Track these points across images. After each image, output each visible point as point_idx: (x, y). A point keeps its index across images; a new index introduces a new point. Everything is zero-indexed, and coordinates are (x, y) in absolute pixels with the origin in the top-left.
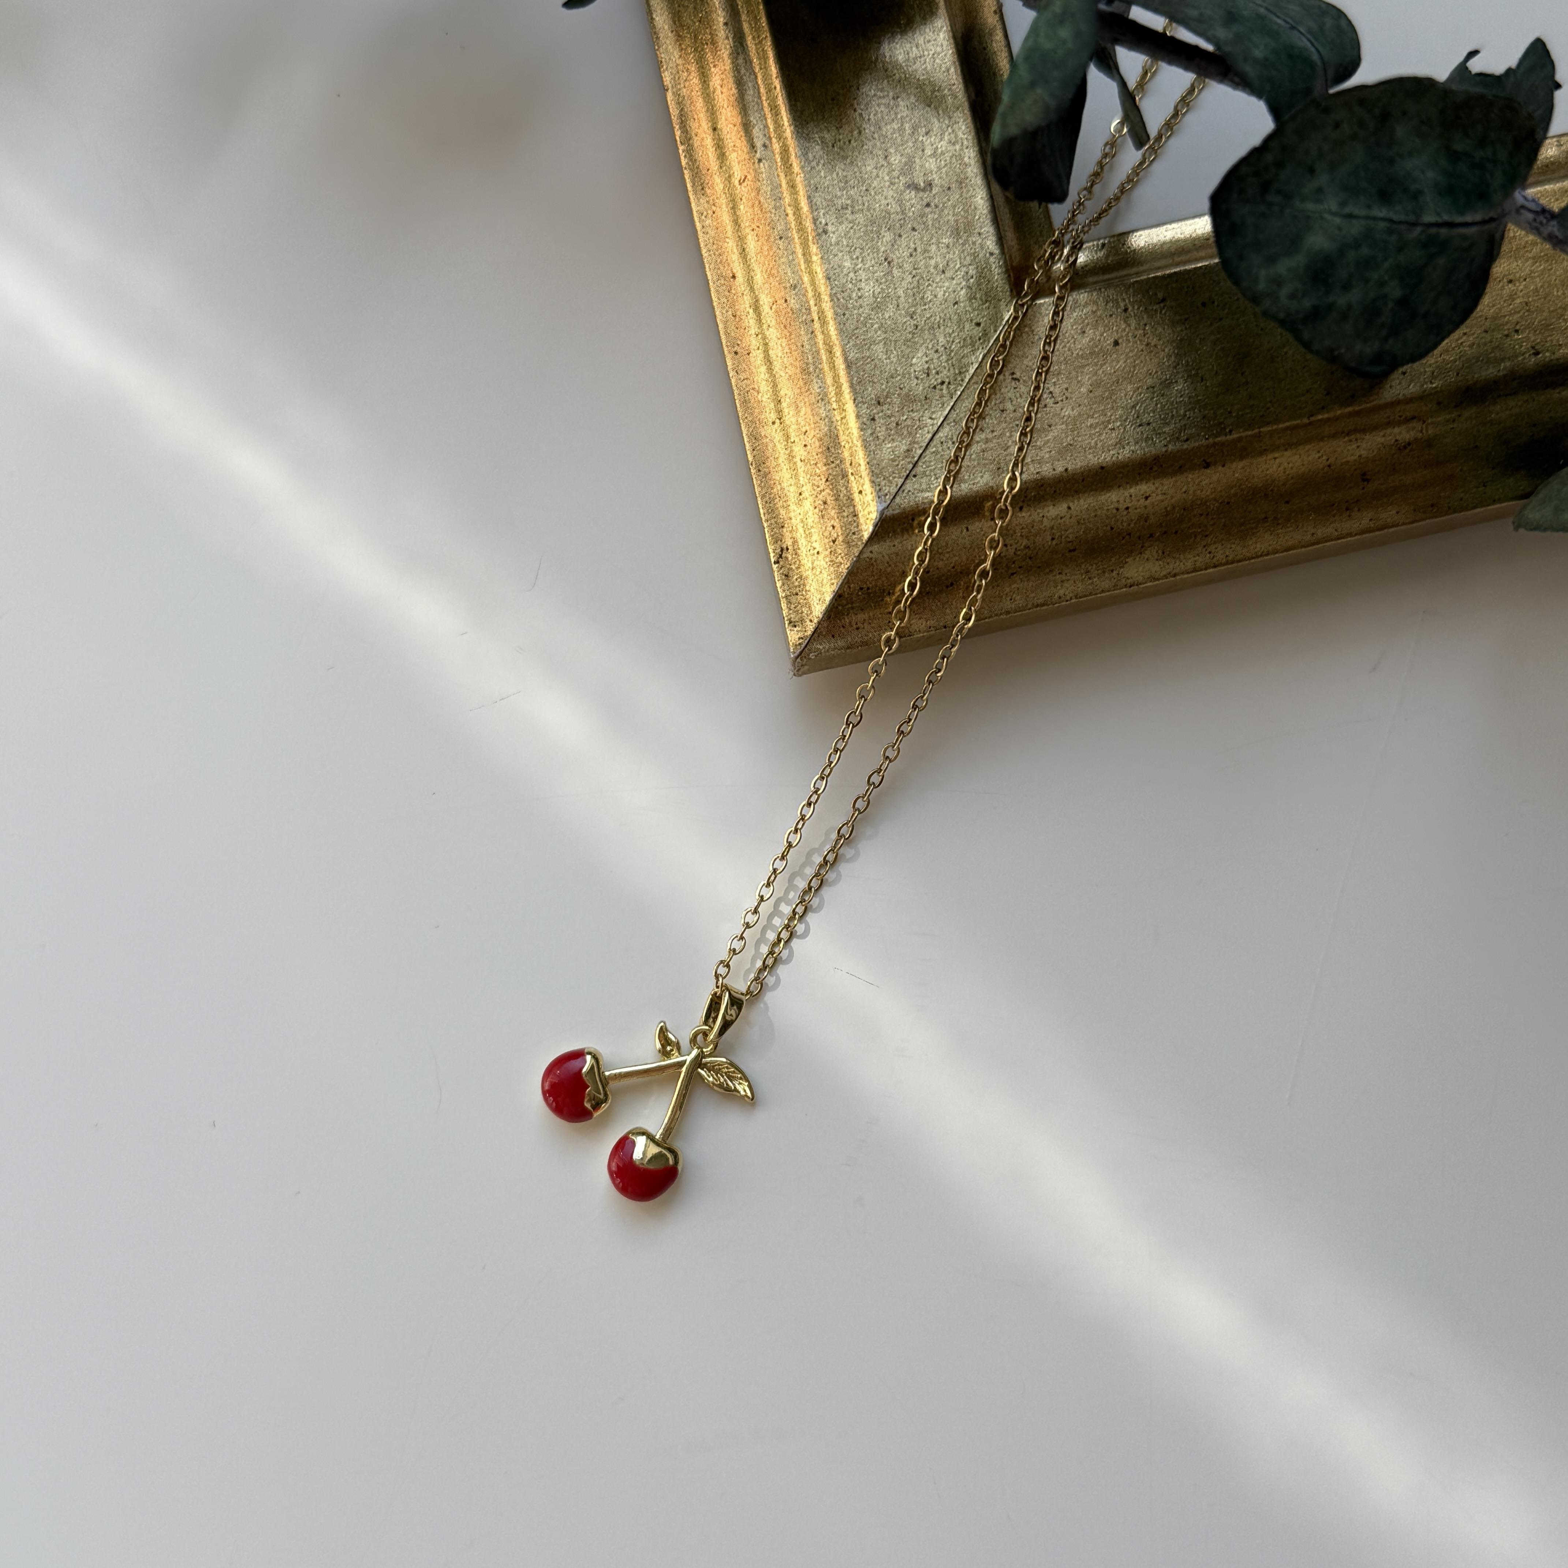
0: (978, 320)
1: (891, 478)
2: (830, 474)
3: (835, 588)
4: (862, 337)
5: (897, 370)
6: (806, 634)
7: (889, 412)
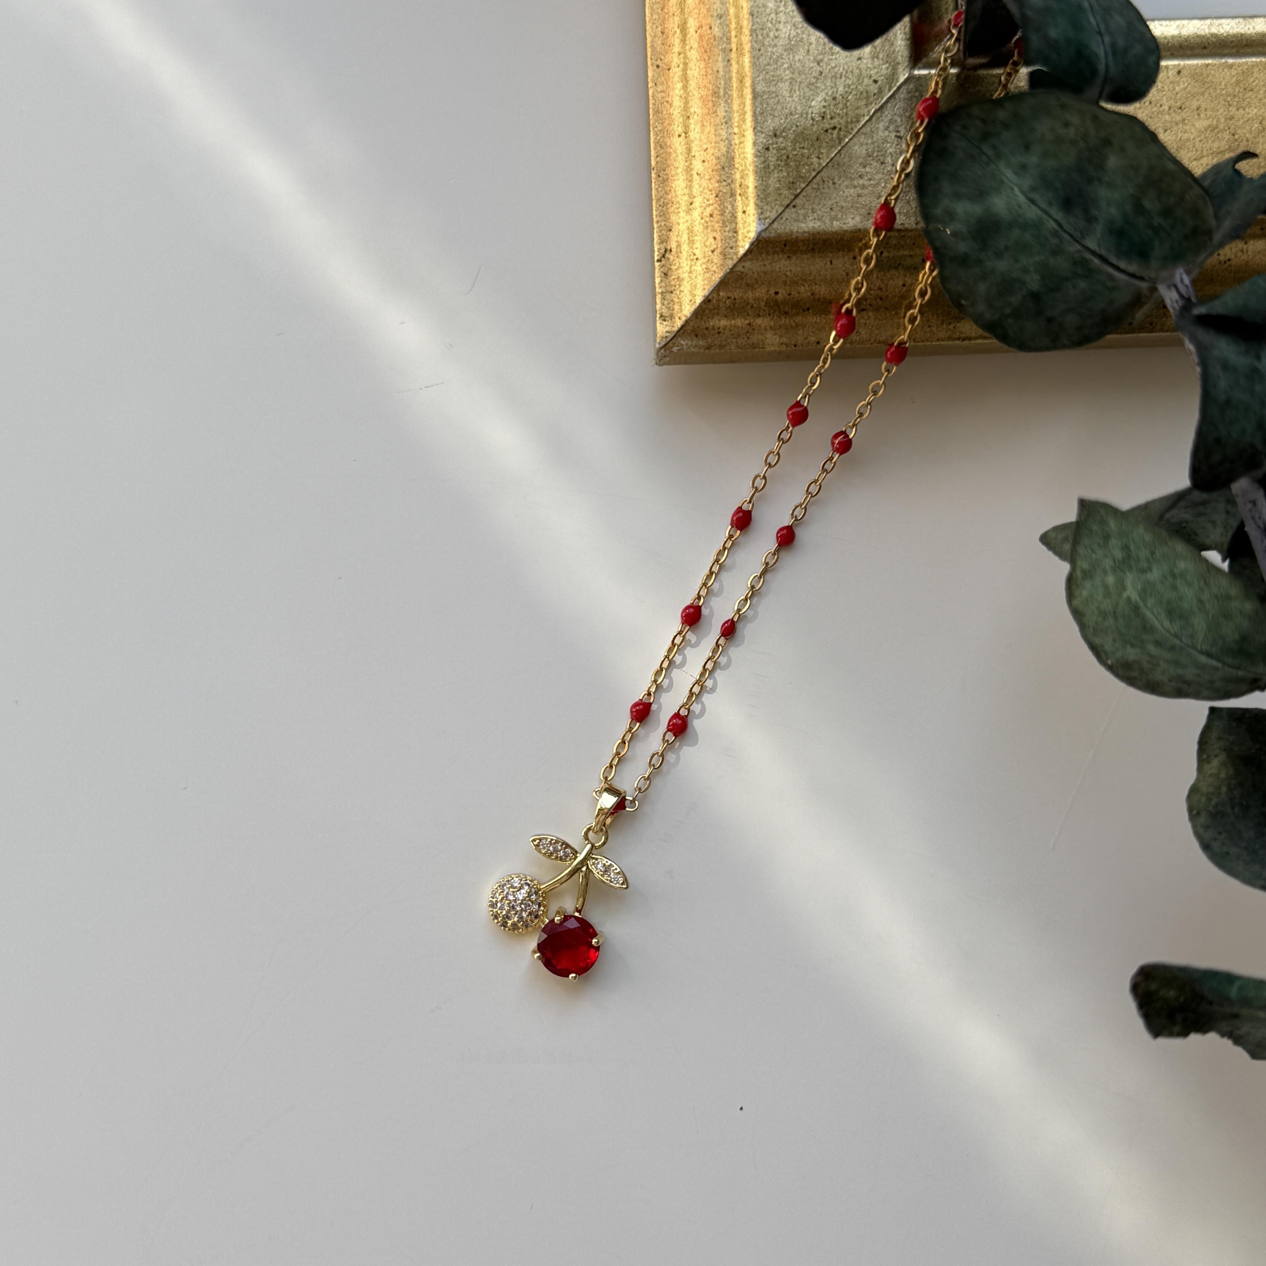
0: (875, 78)
1: (773, 204)
2: (720, 191)
3: (706, 293)
4: (772, 73)
5: (796, 109)
6: (673, 329)
7: (783, 145)
